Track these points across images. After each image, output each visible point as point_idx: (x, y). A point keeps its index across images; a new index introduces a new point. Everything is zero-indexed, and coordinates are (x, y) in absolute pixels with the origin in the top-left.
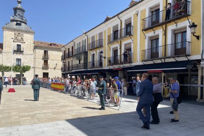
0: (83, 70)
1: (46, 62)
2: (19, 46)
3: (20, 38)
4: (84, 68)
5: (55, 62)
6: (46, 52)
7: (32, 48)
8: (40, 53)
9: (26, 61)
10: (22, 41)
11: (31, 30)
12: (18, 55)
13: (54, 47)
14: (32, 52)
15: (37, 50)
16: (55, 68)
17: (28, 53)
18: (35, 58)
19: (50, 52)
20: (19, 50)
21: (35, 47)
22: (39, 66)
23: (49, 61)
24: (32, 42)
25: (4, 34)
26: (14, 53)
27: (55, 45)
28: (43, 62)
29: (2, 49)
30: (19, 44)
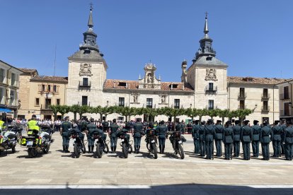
1: (242, 103)
2: (211, 85)
3: (212, 75)
5: (254, 103)
7: (226, 86)
8: (235, 91)
10: (214, 79)
12: (210, 95)
13: (251, 82)
15: (232, 89)
16: (253, 111)
17: (221, 92)
18: (229, 99)
19: (247, 90)
21: (230, 85)
23: (246, 102)
25: (196, 72)
26: (206, 94)
27: (251, 79)
30: (211, 82)
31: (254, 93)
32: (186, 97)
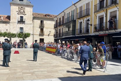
0: (71, 36)
1: (42, 30)
2: (22, 17)
3: (22, 11)
4: (72, 35)
5: (49, 30)
6: (42, 22)
7: (32, 19)
8: (38, 22)
9: (27, 29)
10: (24, 14)
11: (31, 4)
12: (21, 24)
13: (48, 17)
14: (31, 22)
15: (35, 21)
16: (49, 35)
17: (28, 23)
18: (34, 27)
19: (45, 22)
20: (21, 21)
21: (34, 18)
22: (36, 34)
23: (44, 29)
24: (32, 14)
25: (11, 8)
26: (18, 23)
27: (49, 15)
28: (40, 30)
29: (10, 20)
30: (22, 15)
31: (50, 24)
32: (4, 25)
